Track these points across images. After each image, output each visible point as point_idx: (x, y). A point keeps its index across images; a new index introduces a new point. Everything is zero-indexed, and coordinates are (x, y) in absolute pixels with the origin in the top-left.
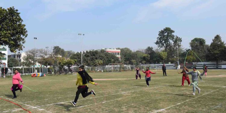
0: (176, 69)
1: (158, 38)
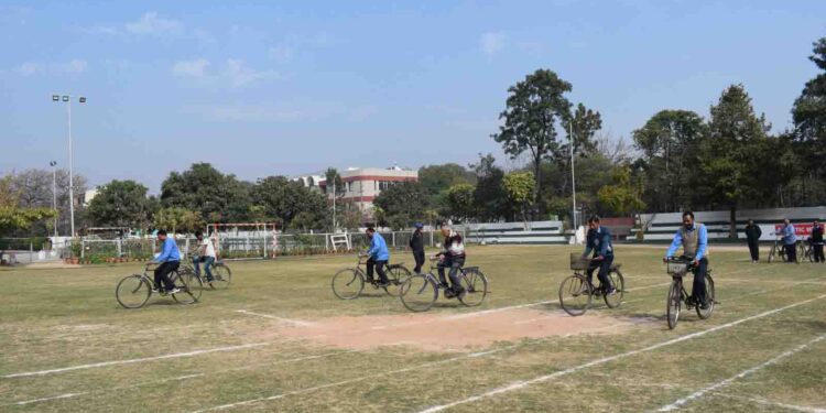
0: (567, 243)
1: (505, 114)
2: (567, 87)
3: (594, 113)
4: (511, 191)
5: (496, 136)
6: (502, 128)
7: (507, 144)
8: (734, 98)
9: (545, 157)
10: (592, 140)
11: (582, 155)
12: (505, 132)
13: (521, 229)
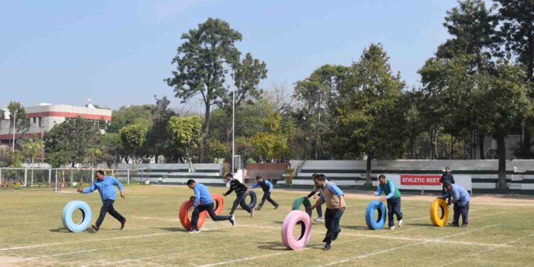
1: (177, 59)
2: (237, 36)
3: (261, 63)
4: (176, 134)
5: (169, 79)
6: (175, 73)
7: (178, 88)
8: (374, 55)
9: (215, 103)
10: (258, 87)
11: (250, 102)
12: (178, 77)
13: (186, 170)
